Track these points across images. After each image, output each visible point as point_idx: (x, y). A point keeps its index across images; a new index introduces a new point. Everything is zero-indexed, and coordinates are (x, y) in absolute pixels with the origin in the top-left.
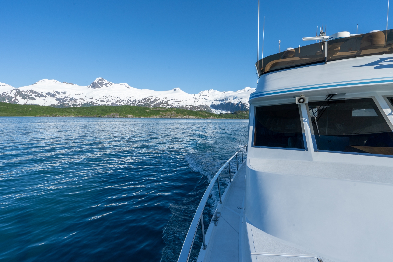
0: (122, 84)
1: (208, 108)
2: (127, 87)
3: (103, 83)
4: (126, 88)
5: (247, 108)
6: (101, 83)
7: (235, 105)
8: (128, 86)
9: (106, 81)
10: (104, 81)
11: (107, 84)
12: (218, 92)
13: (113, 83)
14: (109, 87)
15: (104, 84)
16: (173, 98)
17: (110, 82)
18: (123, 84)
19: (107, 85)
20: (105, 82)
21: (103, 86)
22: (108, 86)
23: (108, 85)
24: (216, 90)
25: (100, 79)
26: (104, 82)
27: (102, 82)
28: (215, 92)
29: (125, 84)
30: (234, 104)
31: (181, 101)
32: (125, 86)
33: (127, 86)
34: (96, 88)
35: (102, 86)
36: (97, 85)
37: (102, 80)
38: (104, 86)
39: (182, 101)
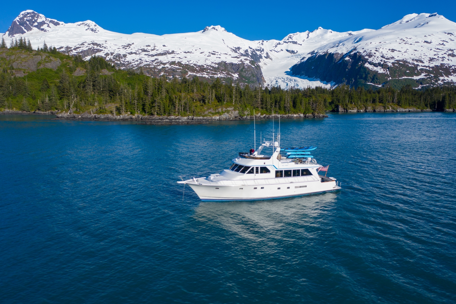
0: (81, 22)
1: (245, 72)
2: (92, 30)
3: (34, 22)
4: (89, 31)
5: (367, 65)
6: (28, 23)
7: (339, 58)
8: (94, 28)
9: (42, 18)
10: (37, 17)
11: (43, 23)
12: (334, 33)
13: (61, 23)
14: (45, 31)
15: (36, 24)
16: (149, 46)
17: (54, 20)
18: (84, 22)
19: (42, 27)
20: (39, 20)
21: (31, 29)
22: (42, 30)
23: (45, 27)
24: (328, 29)
25: (28, 13)
26: (36, 21)
27: (31, 20)
28: (326, 33)
29: (89, 22)
30: (335, 57)
31: (170, 53)
32: (87, 27)
33: (91, 27)
34: (15, 35)
35: (29, 29)
36: (18, 28)
37: (33, 17)
38: (35, 29)
39: (173, 52)
